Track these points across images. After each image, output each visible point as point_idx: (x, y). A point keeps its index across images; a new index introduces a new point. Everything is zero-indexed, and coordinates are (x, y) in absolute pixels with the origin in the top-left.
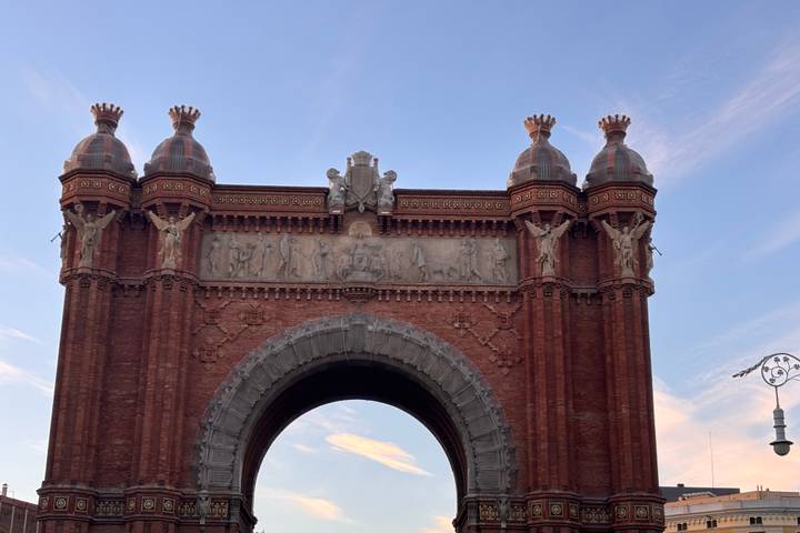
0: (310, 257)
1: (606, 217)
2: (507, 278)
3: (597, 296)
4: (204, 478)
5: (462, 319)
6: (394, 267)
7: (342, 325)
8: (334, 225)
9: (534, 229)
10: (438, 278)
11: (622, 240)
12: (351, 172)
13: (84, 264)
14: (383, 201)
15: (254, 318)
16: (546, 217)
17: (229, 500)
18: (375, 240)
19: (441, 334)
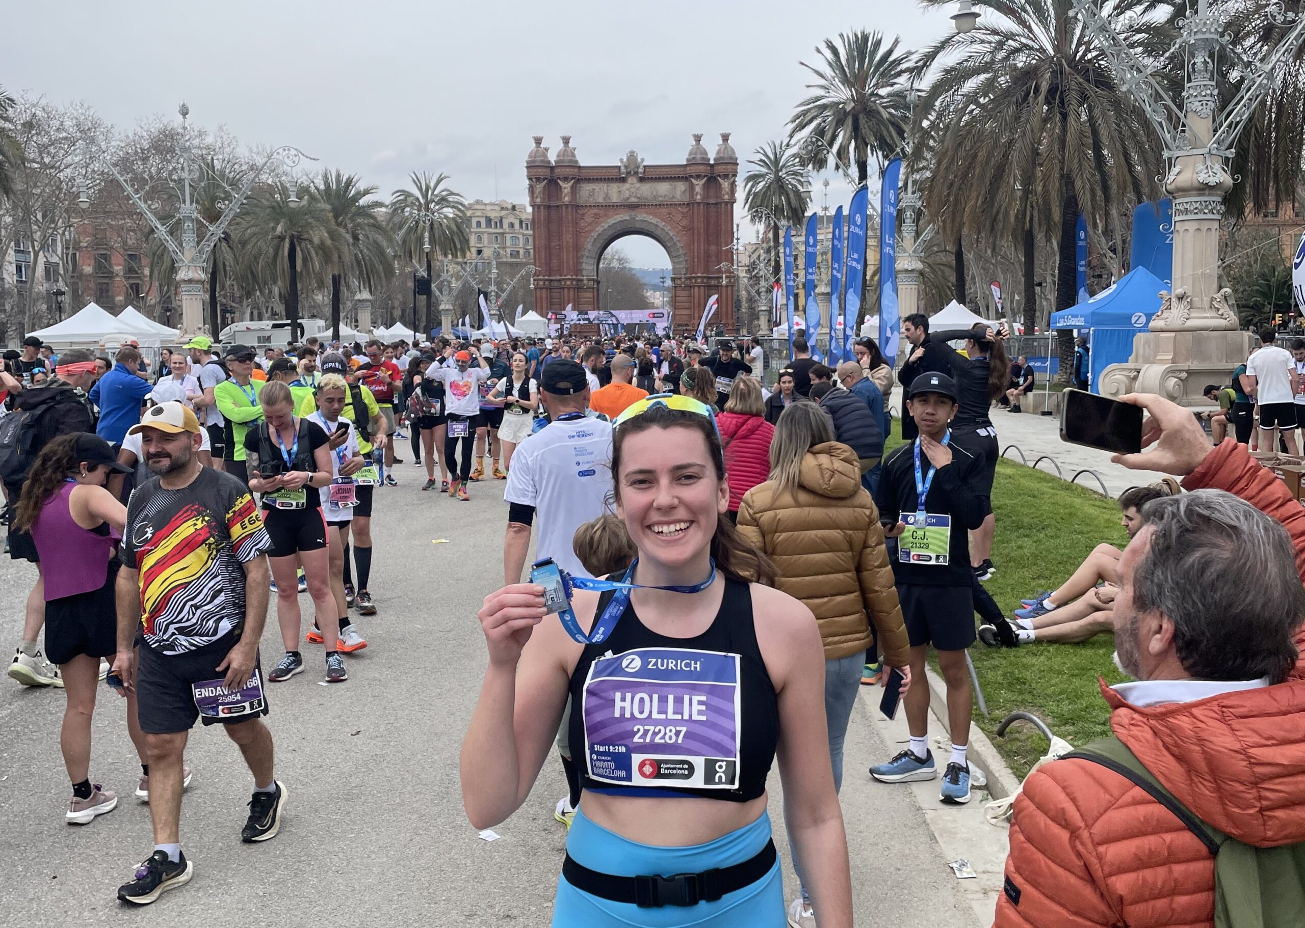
0: (615, 193)
1: (719, 176)
2: (686, 199)
3: (716, 204)
4: (584, 273)
5: (669, 214)
6: (645, 195)
7: (628, 218)
8: (623, 180)
9: (693, 180)
10: (661, 199)
11: (725, 184)
12: (628, 159)
13: (538, 200)
14: (641, 170)
15: (596, 216)
16: (698, 177)
17: (593, 280)
18: (638, 185)
19: (662, 220)
